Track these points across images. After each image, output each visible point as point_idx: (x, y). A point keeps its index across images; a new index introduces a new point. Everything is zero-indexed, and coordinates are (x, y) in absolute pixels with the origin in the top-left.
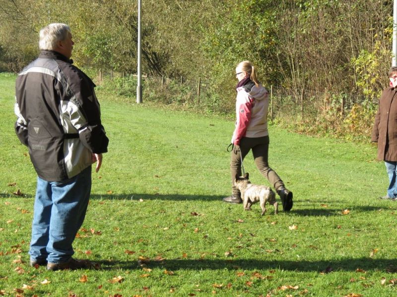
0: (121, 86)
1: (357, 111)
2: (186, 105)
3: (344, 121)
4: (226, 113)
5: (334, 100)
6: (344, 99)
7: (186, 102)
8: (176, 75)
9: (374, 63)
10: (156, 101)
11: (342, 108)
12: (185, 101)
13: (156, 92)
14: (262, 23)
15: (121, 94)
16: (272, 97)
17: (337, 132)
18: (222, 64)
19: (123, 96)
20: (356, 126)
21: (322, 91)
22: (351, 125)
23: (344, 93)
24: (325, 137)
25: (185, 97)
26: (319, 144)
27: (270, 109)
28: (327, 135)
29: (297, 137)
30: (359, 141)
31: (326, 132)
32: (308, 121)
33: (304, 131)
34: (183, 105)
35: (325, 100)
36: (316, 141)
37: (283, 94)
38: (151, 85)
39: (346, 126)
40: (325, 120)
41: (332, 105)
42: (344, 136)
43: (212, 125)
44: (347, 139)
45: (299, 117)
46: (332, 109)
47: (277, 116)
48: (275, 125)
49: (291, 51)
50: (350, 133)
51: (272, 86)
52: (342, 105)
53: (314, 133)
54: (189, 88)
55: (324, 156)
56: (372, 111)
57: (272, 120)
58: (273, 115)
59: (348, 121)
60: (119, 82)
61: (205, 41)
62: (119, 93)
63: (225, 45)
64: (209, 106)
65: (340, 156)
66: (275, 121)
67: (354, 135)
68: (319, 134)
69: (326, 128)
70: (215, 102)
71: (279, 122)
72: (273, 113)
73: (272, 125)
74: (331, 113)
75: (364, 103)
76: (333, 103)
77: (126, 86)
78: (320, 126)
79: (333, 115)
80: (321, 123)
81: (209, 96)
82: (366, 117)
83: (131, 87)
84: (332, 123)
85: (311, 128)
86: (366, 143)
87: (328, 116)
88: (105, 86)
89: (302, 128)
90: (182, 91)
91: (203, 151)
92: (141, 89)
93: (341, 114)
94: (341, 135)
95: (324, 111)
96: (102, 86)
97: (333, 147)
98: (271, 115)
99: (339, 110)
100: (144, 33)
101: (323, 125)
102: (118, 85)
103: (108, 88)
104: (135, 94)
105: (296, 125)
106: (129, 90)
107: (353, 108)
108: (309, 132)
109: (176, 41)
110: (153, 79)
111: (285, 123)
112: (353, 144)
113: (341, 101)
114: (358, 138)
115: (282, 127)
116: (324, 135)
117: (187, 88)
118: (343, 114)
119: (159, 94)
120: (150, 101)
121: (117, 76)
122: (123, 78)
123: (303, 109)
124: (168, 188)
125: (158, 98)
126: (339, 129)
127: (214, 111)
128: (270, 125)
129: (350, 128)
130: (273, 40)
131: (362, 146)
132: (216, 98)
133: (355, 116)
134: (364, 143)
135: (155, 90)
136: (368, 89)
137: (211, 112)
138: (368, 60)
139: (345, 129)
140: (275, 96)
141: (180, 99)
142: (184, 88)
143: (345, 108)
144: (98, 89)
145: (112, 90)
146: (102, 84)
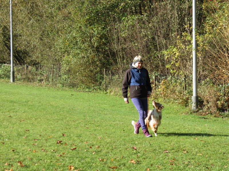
1: (165, 83)
2: (44, 83)
3: (157, 90)
6: (155, 76)
7: (44, 81)
8: (35, 64)
9: (177, 54)
10: (22, 81)
11: (154, 82)
14: (96, 30)
16: (105, 76)
18: (71, 56)
20: (165, 93)
22: (162, 92)
23: (155, 73)
25: (43, 78)
27: (104, 84)
30: (168, 102)
34: (41, 83)
37: (113, 74)
38: (19, 71)
39: (158, 93)
42: (157, 99)
44: (160, 101)
47: (109, 88)
48: (108, 94)
49: (116, 47)
50: (161, 97)
51: (104, 69)
52: (154, 81)
56: (175, 83)
57: (106, 91)
58: (106, 88)
59: (160, 90)
61: (59, 42)
64: (61, 83)
66: (108, 91)
67: (164, 98)
70: (65, 80)
71: (111, 92)
73: (106, 94)
75: (169, 78)
81: (60, 76)
82: (172, 87)
83: (4, 72)
86: (173, 103)
90: (41, 74)
92: (13, 72)
94: (156, 98)
98: (105, 88)
104: (9, 77)
106: (3, 74)
107: (162, 82)
109: (35, 42)
110: (20, 67)
111: (115, 92)
113: (154, 78)
114: (168, 100)
115: (113, 95)
117: (44, 72)
118: (155, 85)
119: (24, 77)
120: (18, 81)
125: (24, 79)
127: (64, 86)
128: (105, 94)
129: (161, 94)
130: (103, 40)
131: (171, 105)
132: (65, 78)
133: (163, 87)
134: (171, 103)
135: (21, 73)
136: (173, 70)
137: (62, 87)
138: (173, 52)
139: (158, 95)
140: (107, 76)
141: (39, 79)
142: (42, 72)
143: (156, 82)
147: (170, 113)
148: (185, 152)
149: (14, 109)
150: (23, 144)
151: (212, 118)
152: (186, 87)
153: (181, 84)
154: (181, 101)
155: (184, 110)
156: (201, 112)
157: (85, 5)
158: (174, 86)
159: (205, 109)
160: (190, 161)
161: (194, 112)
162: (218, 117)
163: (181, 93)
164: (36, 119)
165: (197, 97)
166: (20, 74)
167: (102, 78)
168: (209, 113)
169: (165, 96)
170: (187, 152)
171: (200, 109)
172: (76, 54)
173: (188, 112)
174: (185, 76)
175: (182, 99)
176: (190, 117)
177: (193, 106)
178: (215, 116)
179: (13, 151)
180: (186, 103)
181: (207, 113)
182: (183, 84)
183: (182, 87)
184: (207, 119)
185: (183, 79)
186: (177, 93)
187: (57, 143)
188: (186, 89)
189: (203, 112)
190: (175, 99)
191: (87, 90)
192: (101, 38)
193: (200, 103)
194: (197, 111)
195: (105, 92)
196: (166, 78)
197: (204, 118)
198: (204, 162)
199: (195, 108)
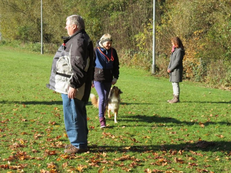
0: (33, 47)
1: (136, 56)
3: (131, 60)
5: (126, 52)
6: (131, 52)
9: (144, 37)
10: (49, 53)
13: (48, 50)
15: (33, 51)
17: (128, 64)
20: (136, 62)
21: (121, 48)
22: (134, 62)
23: (131, 49)
24: (123, 67)
28: (124, 66)
30: (138, 68)
35: (123, 52)
38: (47, 47)
39: (132, 62)
40: (123, 60)
41: (126, 54)
44: (133, 67)
46: (125, 55)
50: (134, 65)
52: (130, 54)
55: (126, 74)
56: (142, 56)
59: (133, 60)
60: (32, 45)
65: (132, 74)
67: (136, 66)
69: (123, 63)
74: (125, 57)
75: (139, 53)
76: (126, 53)
77: (35, 47)
79: (126, 58)
80: (121, 61)
82: (140, 59)
83: (38, 47)
84: (126, 61)
87: (124, 58)
92: (43, 48)
93: (129, 57)
94: (130, 66)
95: (122, 56)
97: (128, 70)
99: (129, 56)
100: (44, 25)
101: (122, 62)
102: (31, 47)
103: (27, 48)
104: (40, 51)
106: (37, 49)
107: (135, 55)
110: (47, 44)
112: (136, 69)
113: (129, 52)
116: (123, 66)
118: (130, 57)
119: (50, 51)
120: (46, 53)
121: (31, 43)
122: (34, 44)
125: (50, 52)
126: (129, 63)
129: (134, 63)
130: (99, 28)
131: (140, 70)
133: (135, 58)
134: (140, 69)
136: (141, 47)
138: (141, 36)
139: (131, 63)
143: (131, 55)
144: (23, 49)
145: (29, 49)
146: (24, 46)
147: (137, 75)
148: (134, 100)
149: (36, 71)
150: (31, 93)
151: (164, 78)
152: (149, 59)
153: (146, 56)
154: (146, 67)
155: (147, 74)
156: (157, 75)
157: (88, 5)
158: (142, 58)
159: (160, 73)
160: (135, 106)
161: (153, 75)
162: (168, 78)
163: (146, 63)
164: (47, 77)
165: (155, 65)
166: (47, 49)
168: (162, 76)
169: (136, 64)
170: (136, 100)
171: (157, 73)
173: (149, 75)
174: (149, 52)
175: (146, 66)
176: (149, 78)
177: (152, 70)
178: (166, 78)
179: (23, 97)
180: (149, 69)
181: (161, 75)
182: (148, 57)
183: (147, 59)
184: (160, 80)
185: (148, 54)
186: (144, 63)
187: (53, 93)
188: (149, 60)
189: (159, 75)
190: (142, 66)
192: (98, 26)
193: (157, 69)
194: (155, 74)
196: (137, 53)
197: (158, 79)
198: (144, 107)
199: (153, 72)
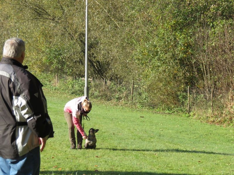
0: (73, 87)
2: (122, 101)
4: (153, 108)
8: (115, 78)
10: (99, 98)
12: (121, 99)
13: (99, 92)
14: (181, 38)
15: (72, 93)
16: (188, 95)
18: (150, 70)
19: (74, 94)
21: (228, 90)
24: (230, 126)
25: (121, 95)
26: (225, 132)
27: (187, 104)
28: (232, 124)
29: (208, 126)
31: (231, 122)
32: (216, 113)
33: (214, 121)
34: (120, 102)
35: (230, 98)
36: (222, 129)
37: (198, 93)
38: (96, 86)
40: (230, 113)
43: (142, 117)
45: (210, 111)
47: (193, 110)
48: (191, 117)
49: (204, 59)
51: (188, 87)
53: (222, 123)
54: (124, 89)
55: (229, 141)
57: (189, 113)
58: (189, 109)
60: (71, 83)
61: (137, 52)
62: (70, 92)
63: (153, 55)
64: (140, 102)
66: (191, 114)
68: (225, 124)
70: (145, 99)
71: (194, 115)
72: (190, 108)
73: (189, 117)
77: (77, 87)
78: (226, 118)
80: (226, 115)
81: (140, 94)
83: (80, 87)
85: (219, 119)
88: (60, 87)
89: (212, 119)
90: (120, 90)
91: (134, 137)
95: (229, 106)
96: (58, 87)
98: (188, 109)
100: (90, 47)
101: (228, 117)
102: (70, 86)
103: (62, 88)
105: (208, 117)
106: (79, 90)
108: (217, 122)
109: (115, 52)
110: (97, 82)
111: (199, 115)
115: (196, 119)
116: (229, 125)
119: (102, 93)
120: (95, 98)
121: (70, 79)
122: (74, 81)
123: (213, 104)
124: (106, 165)
125: (101, 96)
127: (144, 106)
128: (187, 117)
130: (190, 51)
132: (146, 96)
135: (99, 90)
137: (142, 107)
140: (191, 95)
141: (118, 97)
142: (121, 88)
144: (55, 90)
145: (66, 90)
146: (58, 85)
167: (185, 97)
172: (156, 67)
191: (167, 112)
195: (187, 115)
